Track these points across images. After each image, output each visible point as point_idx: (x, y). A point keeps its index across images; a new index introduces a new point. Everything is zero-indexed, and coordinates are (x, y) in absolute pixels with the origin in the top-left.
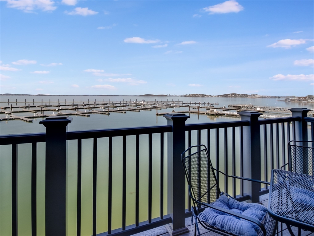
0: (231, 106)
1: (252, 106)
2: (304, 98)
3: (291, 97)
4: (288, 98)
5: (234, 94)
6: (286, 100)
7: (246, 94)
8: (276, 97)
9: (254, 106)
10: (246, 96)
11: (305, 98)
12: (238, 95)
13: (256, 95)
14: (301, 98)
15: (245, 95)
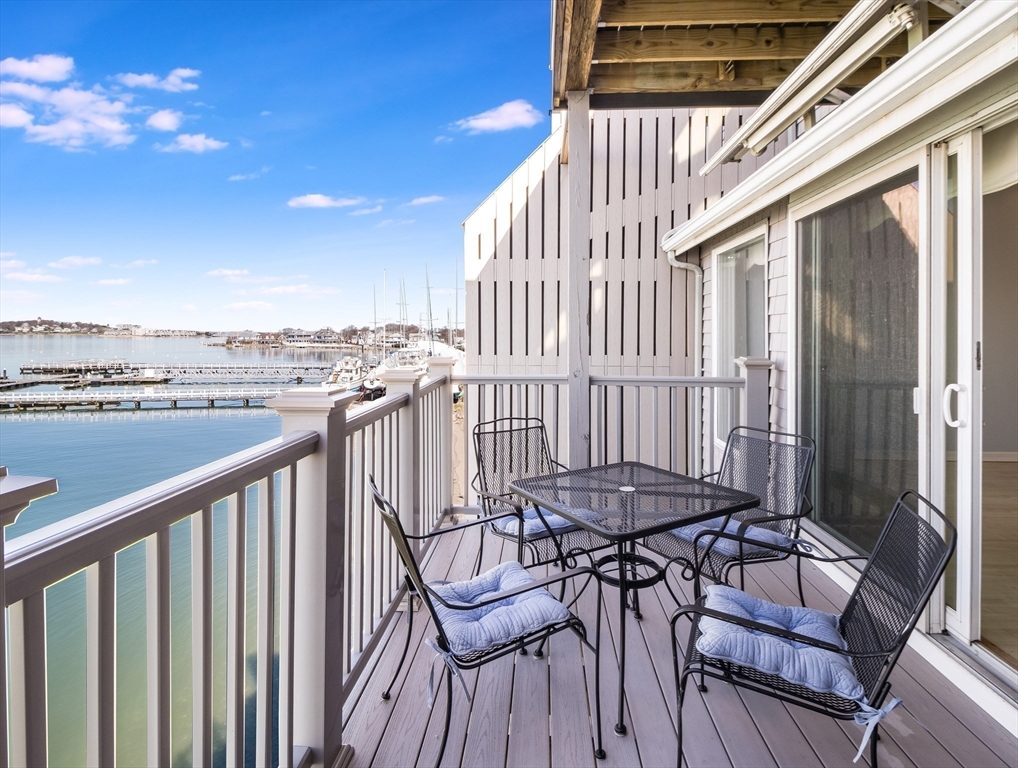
0: (36, 371)
1: (123, 366)
2: (273, 337)
3: (242, 334)
4: (235, 338)
5: (43, 323)
6: (229, 342)
7: (94, 323)
8: (199, 334)
9: (131, 366)
10: (94, 330)
11: (277, 336)
12: (63, 326)
13: (133, 329)
14: (267, 338)
15: (91, 327)
